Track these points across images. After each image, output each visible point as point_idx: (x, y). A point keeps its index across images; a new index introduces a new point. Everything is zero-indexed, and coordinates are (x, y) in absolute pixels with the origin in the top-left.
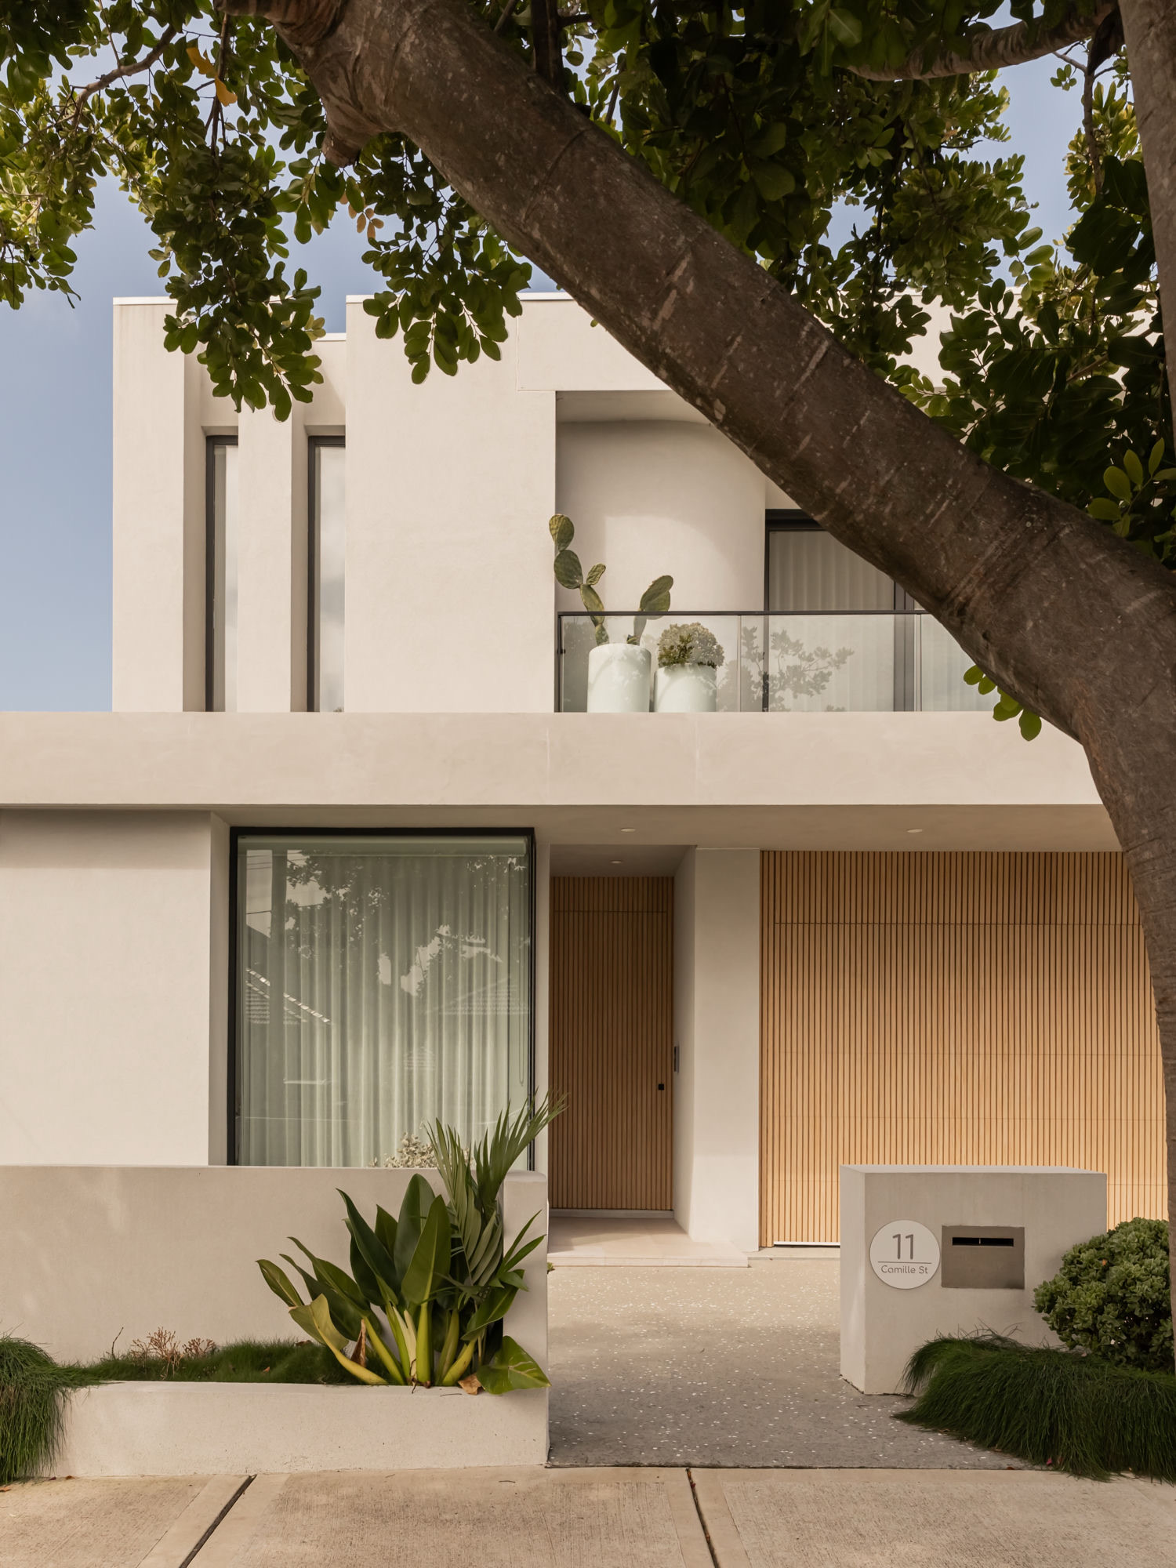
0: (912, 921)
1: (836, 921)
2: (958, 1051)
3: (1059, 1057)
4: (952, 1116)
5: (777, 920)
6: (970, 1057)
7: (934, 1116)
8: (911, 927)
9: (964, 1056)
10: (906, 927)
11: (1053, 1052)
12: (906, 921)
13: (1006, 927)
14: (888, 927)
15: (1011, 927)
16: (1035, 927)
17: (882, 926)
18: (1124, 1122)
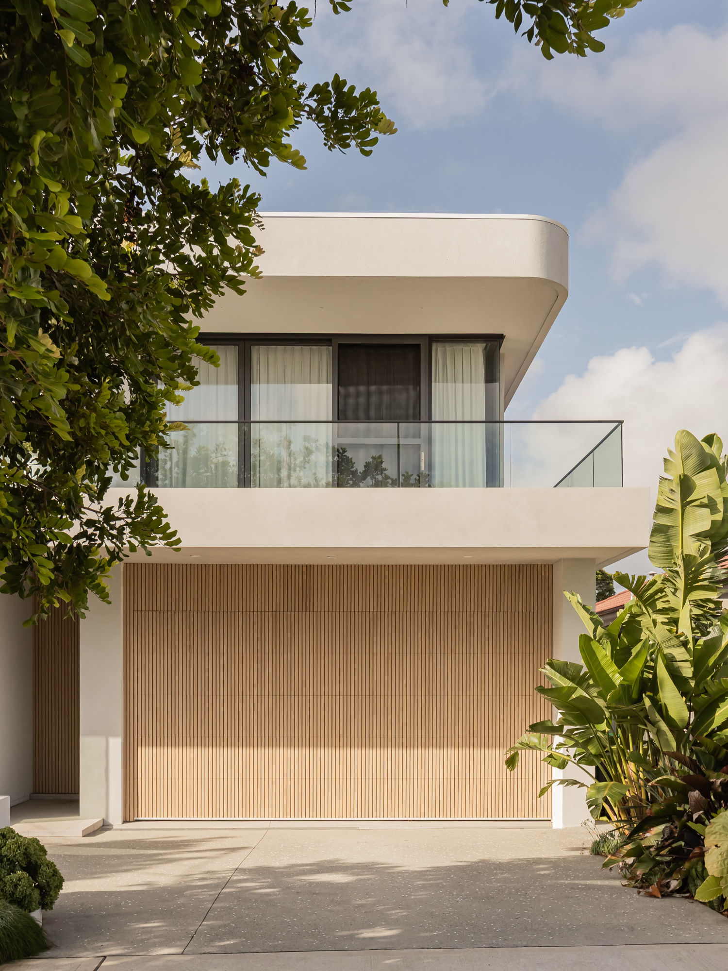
0: (222, 610)
1: (173, 609)
2: (252, 694)
3: (315, 697)
4: (248, 735)
5: (136, 609)
6: (259, 697)
7: (237, 735)
8: (222, 613)
9: (255, 697)
10: (218, 613)
11: (311, 694)
12: (218, 609)
13: (282, 613)
14: (207, 613)
15: (285, 613)
16: (300, 613)
17: (203, 613)
18: (356, 739)
